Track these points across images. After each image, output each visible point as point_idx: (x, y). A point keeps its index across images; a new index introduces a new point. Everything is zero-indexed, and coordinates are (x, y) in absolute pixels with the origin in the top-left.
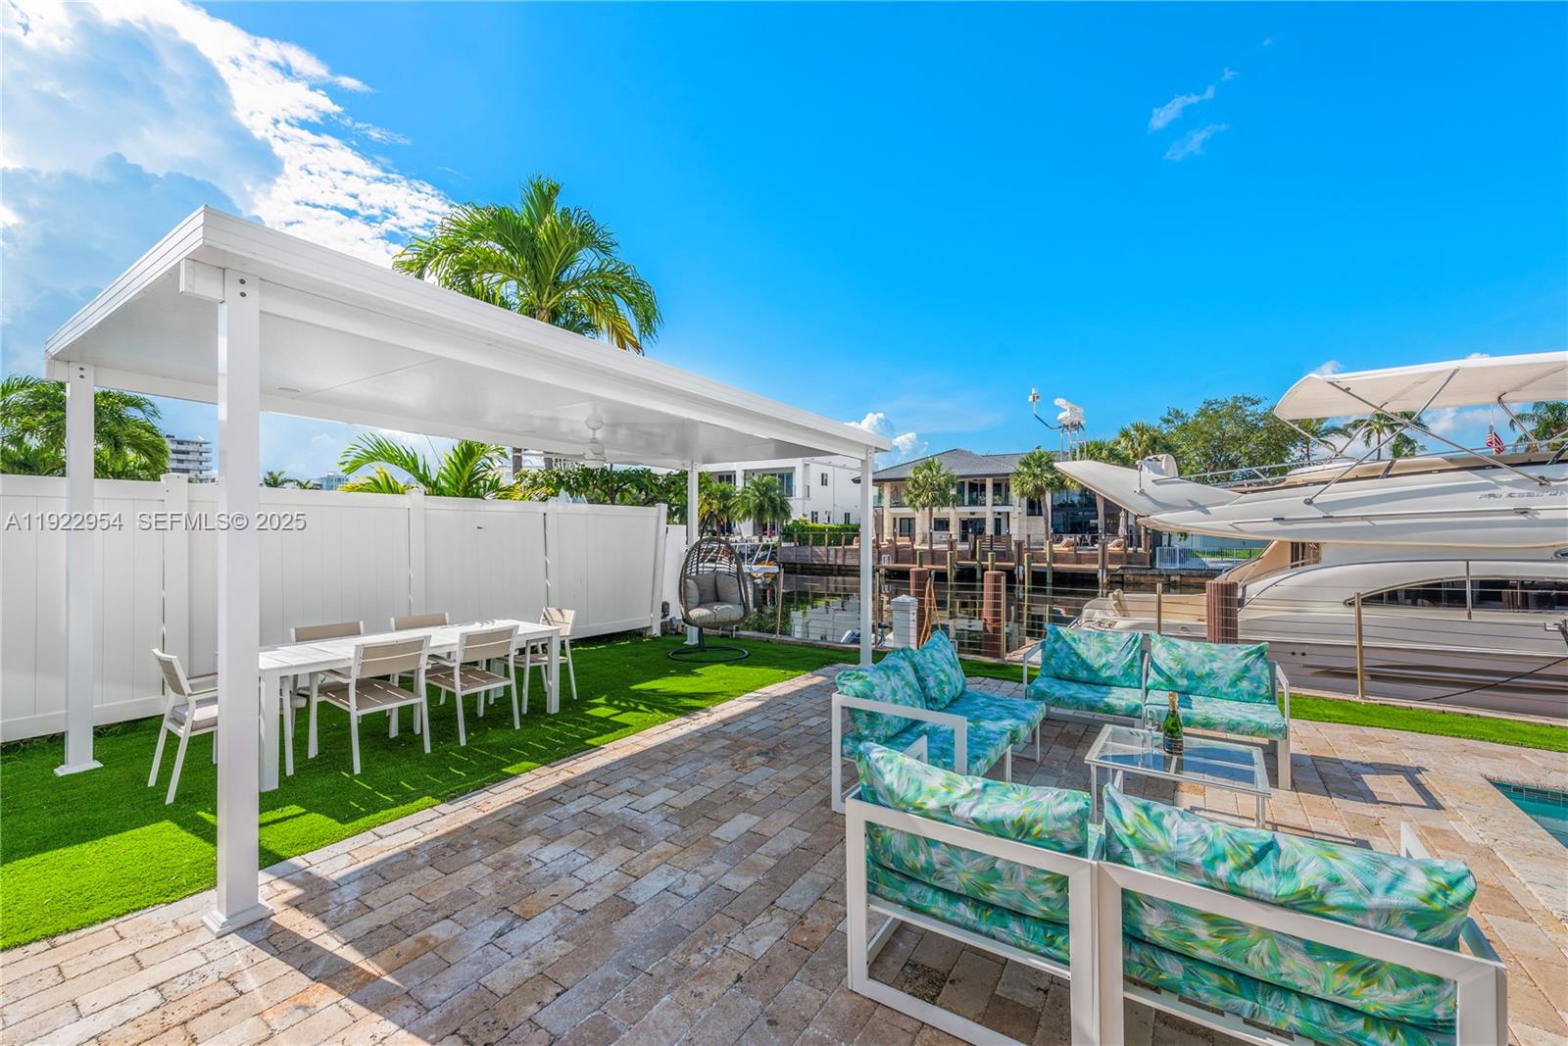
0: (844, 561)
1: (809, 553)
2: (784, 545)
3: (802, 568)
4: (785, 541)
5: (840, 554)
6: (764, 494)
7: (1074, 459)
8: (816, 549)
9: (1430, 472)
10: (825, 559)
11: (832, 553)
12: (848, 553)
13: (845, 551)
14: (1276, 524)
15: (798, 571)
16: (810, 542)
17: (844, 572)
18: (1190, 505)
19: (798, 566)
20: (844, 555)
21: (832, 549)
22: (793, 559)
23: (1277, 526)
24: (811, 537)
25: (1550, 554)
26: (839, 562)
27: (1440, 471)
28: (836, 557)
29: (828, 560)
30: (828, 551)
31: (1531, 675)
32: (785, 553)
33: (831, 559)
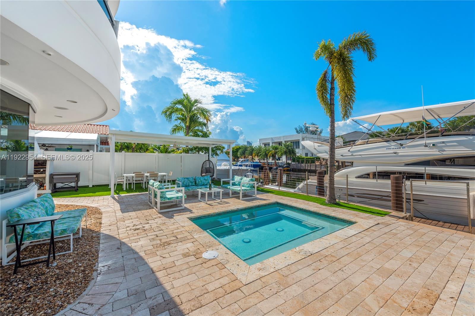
0: (310, 168)
1: (300, 166)
2: (293, 163)
3: (298, 170)
4: (293, 162)
5: (309, 166)
6: (287, 148)
7: (306, 140)
8: (302, 164)
9: (377, 143)
10: (304, 167)
11: (307, 166)
12: (312, 166)
13: (311, 165)
14: (341, 156)
15: (297, 171)
16: (300, 162)
17: (311, 172)
18: (325, 152)
19: (297, 170)
20: (310, 166)
21: (307, 165)
22: (295, 167)
23: (341, 157)
24: (300, 161)
25: (403, 164)
26: (309, 169)
27: (379, 142)
28: (308, 167)
29: (305, 168)
30: (305, 165)
31: (387, 196)
32: (293, 166)
33: (306, 168)
